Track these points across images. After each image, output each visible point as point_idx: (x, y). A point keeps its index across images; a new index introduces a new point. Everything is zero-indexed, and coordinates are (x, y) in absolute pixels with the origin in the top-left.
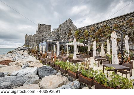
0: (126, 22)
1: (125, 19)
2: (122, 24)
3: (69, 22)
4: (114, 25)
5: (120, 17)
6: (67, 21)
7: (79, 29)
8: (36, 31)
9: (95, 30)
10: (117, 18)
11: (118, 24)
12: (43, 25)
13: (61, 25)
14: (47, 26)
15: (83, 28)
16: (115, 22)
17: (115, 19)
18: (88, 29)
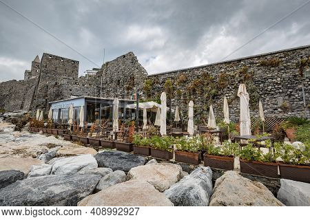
0: (238, 71)
1: (237, 66)
2: (232, 74)
3: (130, 59)
4: (220, 74)
5: (230, 62)
6: (124, 56)
7: (152, 76)
8: (26, 72)
9: (185, 82)
10: (225, 63)
11: (227, 73)
12: (57, 58)
13: (107, 63)
14: (68, 61)
15: (163, 74)
16: (223, 70)
17: (221, 64)
18: (172, 78)
